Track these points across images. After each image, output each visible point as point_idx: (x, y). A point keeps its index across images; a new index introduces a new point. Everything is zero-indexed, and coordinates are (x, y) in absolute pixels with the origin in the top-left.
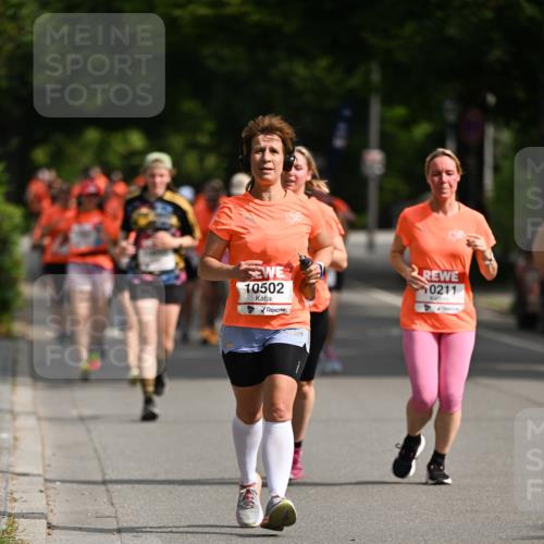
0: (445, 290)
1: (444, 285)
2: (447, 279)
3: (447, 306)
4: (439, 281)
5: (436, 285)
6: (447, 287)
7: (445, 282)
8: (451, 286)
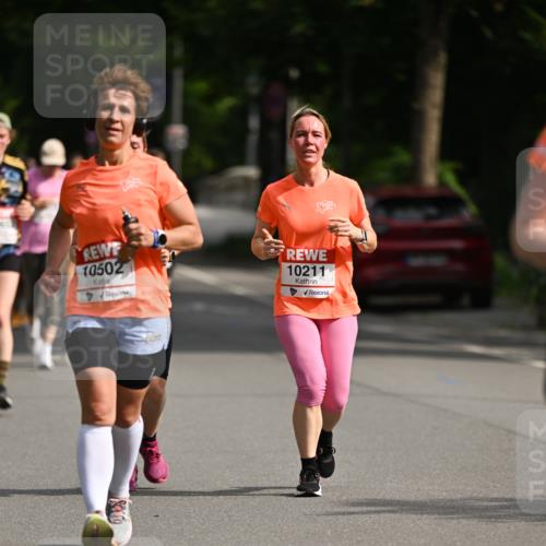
0: (311, 271)
1: (311, 266)
2: (314, 259)
3: (314, 289)
4: (305, 261)
5: (302, 265)
6: (314, 268)
7: (311, 261)
8: (318, 266)
